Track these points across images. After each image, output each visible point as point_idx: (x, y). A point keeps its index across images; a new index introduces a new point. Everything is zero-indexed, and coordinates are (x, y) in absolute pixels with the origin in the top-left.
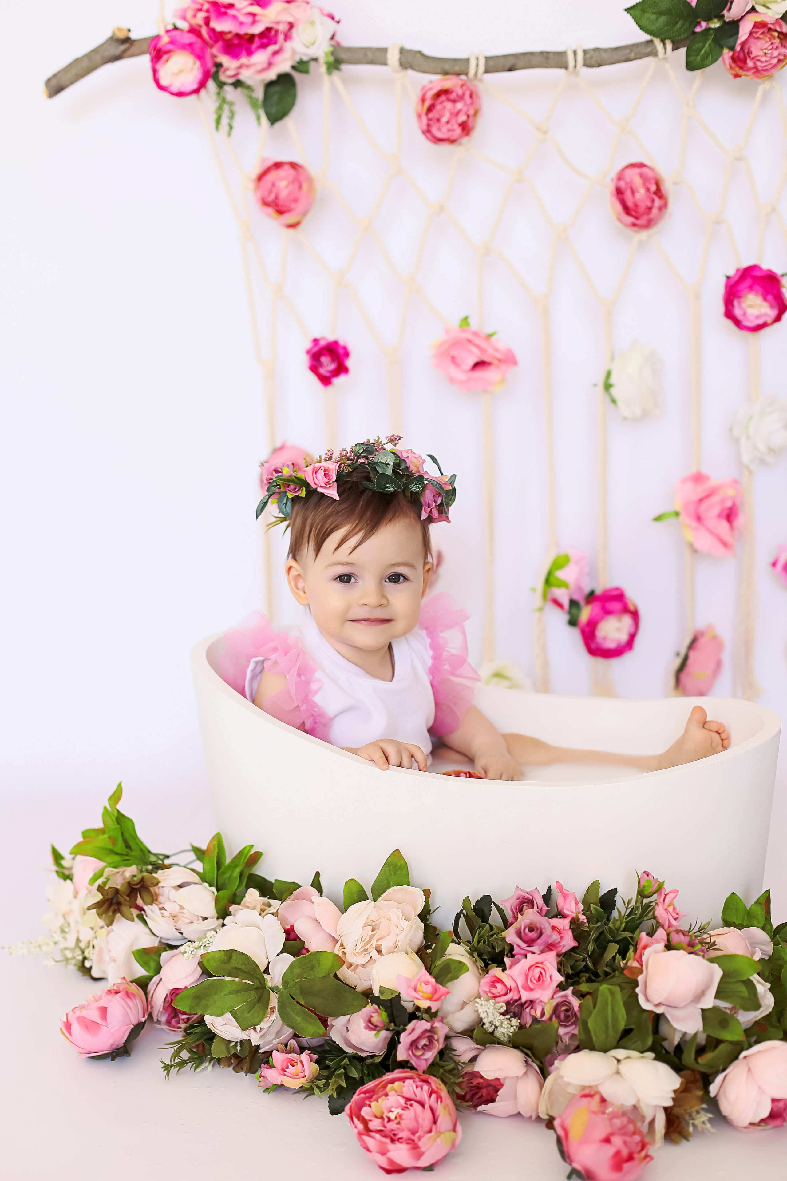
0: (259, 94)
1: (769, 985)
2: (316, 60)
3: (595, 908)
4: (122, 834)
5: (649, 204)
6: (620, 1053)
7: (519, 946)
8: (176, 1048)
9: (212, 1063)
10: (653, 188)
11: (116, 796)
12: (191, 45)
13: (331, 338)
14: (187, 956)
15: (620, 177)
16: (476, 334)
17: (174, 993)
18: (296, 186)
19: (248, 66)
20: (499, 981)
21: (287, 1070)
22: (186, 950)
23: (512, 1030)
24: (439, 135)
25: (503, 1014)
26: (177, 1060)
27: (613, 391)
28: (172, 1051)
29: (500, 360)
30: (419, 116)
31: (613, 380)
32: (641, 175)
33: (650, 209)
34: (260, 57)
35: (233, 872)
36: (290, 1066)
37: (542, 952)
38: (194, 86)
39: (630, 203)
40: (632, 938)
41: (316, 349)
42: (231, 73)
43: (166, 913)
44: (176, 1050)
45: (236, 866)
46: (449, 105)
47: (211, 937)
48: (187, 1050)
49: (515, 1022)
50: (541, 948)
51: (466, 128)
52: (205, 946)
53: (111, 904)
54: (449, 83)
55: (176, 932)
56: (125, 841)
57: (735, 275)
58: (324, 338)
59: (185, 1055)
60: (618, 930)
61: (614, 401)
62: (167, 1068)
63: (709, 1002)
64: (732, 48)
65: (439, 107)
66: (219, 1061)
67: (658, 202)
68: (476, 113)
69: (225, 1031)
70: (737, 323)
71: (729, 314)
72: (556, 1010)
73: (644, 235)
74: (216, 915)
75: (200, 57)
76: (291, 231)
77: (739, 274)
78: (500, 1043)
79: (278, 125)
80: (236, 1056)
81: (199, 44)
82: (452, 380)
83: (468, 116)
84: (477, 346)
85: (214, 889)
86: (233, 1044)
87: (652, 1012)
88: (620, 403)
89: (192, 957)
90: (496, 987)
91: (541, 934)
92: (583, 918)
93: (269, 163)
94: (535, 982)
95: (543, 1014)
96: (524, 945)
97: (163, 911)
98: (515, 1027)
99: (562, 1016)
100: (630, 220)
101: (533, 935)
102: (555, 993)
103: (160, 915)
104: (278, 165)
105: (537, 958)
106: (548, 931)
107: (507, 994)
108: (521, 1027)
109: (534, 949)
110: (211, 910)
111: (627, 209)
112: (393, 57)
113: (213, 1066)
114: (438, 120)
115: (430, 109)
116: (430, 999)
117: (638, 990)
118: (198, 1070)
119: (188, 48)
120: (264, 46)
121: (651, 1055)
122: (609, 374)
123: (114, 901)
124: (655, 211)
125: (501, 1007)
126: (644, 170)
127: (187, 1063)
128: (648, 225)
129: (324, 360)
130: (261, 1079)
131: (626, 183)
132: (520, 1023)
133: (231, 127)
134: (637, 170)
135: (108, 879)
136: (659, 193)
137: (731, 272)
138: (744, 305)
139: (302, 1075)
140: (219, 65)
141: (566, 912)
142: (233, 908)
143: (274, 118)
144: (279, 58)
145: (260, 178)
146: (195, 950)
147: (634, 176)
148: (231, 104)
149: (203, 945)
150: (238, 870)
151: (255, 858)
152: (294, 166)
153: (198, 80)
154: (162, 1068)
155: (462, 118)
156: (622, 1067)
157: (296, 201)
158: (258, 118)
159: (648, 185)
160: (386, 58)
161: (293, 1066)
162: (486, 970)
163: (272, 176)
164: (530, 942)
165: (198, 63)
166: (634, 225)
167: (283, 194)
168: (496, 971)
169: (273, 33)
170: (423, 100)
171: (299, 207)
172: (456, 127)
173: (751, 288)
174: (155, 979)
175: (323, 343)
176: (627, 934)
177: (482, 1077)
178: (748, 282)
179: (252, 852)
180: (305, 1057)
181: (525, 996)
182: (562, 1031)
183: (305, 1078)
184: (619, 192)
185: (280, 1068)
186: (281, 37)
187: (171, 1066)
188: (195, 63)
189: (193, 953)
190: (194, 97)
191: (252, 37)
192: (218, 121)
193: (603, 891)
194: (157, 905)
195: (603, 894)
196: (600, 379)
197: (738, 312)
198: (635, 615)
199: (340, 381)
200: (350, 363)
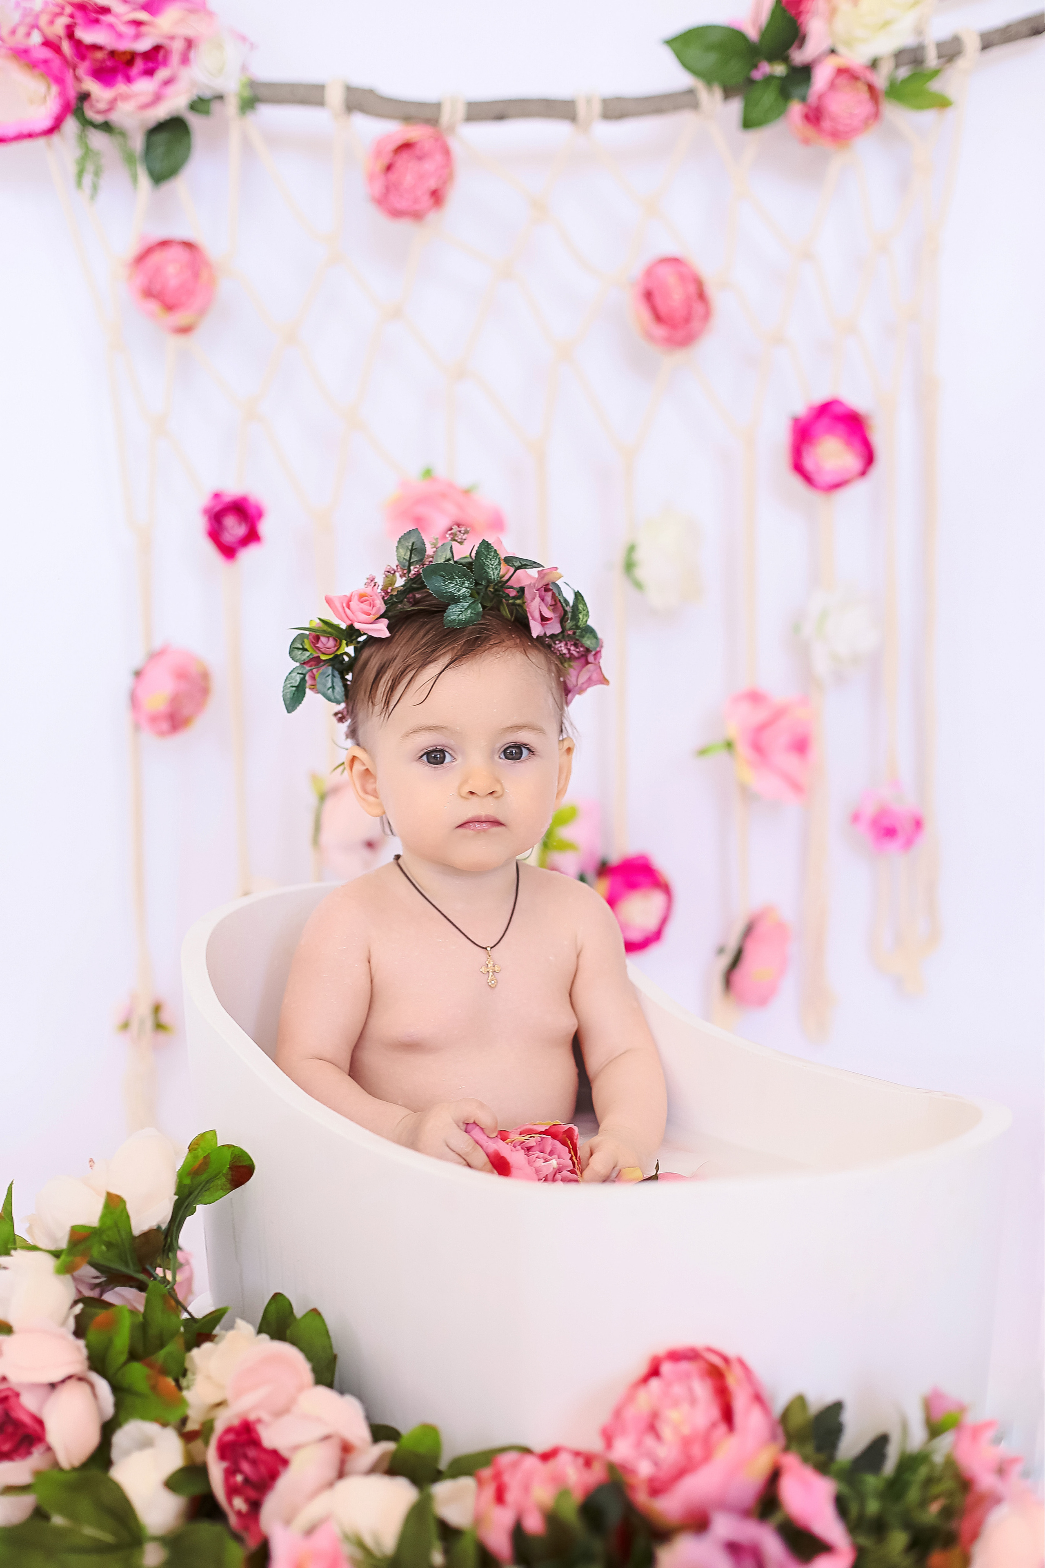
0: (138, 143)
2: (220, 97)
5: (688, 310)
10: (693, 289)
12: (45, 63)
13: (237, 492)
15: (649, 273)
16: (449, 486)
18: (191, 273)
19: (125, 98)
24: (400, 205)
27: (636, 571)
29: (483, 525)
30: (373, 177)
31: (637, 557)
32: (677, 274)
33: (689, 317)
34: (144, 87)
38: (47, 123)
39: (663, 309)
41: (217, 507)
42: (102, 106)
46: (413, 165)
51: (437, 197)
54: (414, 133)
57: (805, 415)
58: (227, 493)
61: (638, 585)
64: (803, 99)
65: (400, 166)
67: (699, 309)
68: (450, 178)
70: (808, 479)
71: (798, 467)
73: (679, 355)
75: (57, 81)
76: (180, 338)
77: (813, 412)
79: (165, 186)
81: (56, 62)
83: (440, 182)
84: (453, 503)
88: (646, 588)
93: (152, 241)
100: (660, 331)
104: (164, 244)
111: (658, 317)
112: (335, 97)
114: (400, 184)
115: (389, 168)
119: (41, 66)
120: (149, 72)
122: (632, 549)
124: (694, 322)
126: (680, 267)
128: (687, 341)
129: (229, 522)
131: (657, 285)
133: (96, 187)
134: (672, 268)
136: (701, 296)
137: (801, 411)
138: (817, 455)
140: (85, 96)
143: (159, 177)
144: (171, 90)
145: (139, 260)
147: (669, 275)
148: (97, 154)
152: (188, 245)
153: (53, 116)
155: (432, 184)
157: (190, 293)
158: (135, 178)
159: (686, 285)
160: (323, 97)
163: (157, 257)
165: (55, 89)
166: (667, 339)
167: (173, 283)
169: (161, 54)
170: (379, 155)
171: (194, 302)
172: (423, 194)
173: (829, 430)
175: (226, 499)
178: (825, 421)
184: (649, 296)
186: (175, 59)
188: (49, 88)
190: (41, 142)
191: (131, 58)
192: (80, 174)
196: (618, 558)
197: (809, 464)
198: (665, 888)
199: (248, 555)
200: (265, 527)
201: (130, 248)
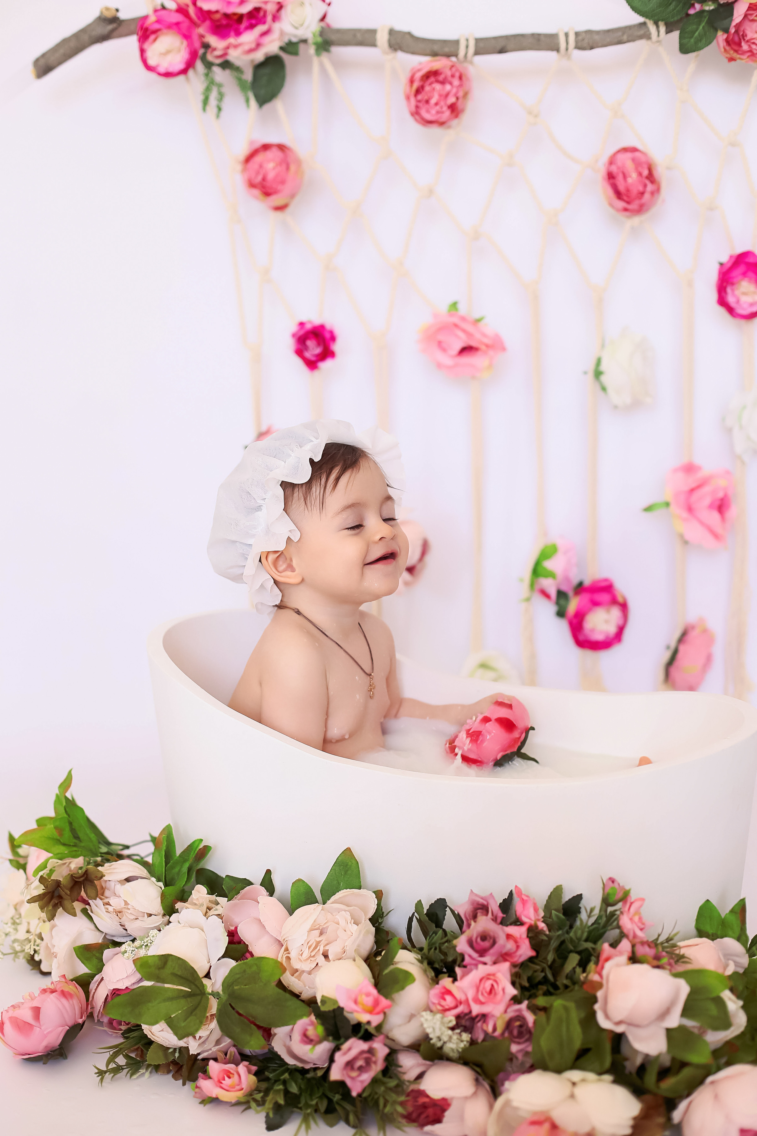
0: (248, 76)
1: (741, 1003)
2: (305, 41)
3: (556, 915)
4: (71, 824)
5: (641, 189)
6: (575, 1075)
7: (470, 956)
8: (111, 1053)
9: (150, 1070)
10: (646, 172)
11: (66, 784)
12: (177, 24)
13: (317, 321)
14: (127, 955)
15: (612, 161)
16: (463, 319)
17: (115, 993)
18: (284, 167)
19: (236, 47)
20: (449, 992)
21: (223, 1082)
22: (126, 950)
23: (462, 1045)
24: (428, 117)
25: (453, 1029)
26: (112, 1066)
27: (603, 378)
28: (107, 1056)
29: (487, 346)
30: (408, 98)
31: (603, 367)
32: (634, 160)
33: (642, 193)
34: (248, 38)
35: (182, 867)
36: (226, 1078)
37: (495, 963)
38: (181, 66)
39: (622, 188)
40: (593, 949)
41: (302, 332)
42: (218, 53)
43: (110, 909)
44: (112, 1055)
45: (185, 861)
46: (438, 86)
47: (153, 936)
48: (123, 1055)
49: (466, 1037)
50: (494, 958)
51: (455, 110)
52: (147, 945)
53: (52, 898)
54: (439, 63)
55: (121, 929)
56: (73, 831)
57: (728, 262)
58: (310, 322)
59: (121, 1060)
60: (579, 939)
61: (604, 389)
62: (101, 1073)
63: (674, 1021)
64: (726, 30)
65: (427, 88)
66: (157, 1068)
67: (650, 187)
68: (466, 95)
69: (162, 1038)
70: (731, 310)
71: (722, 302)
72: (509, 1025)
73: (636, 220)
74: (162, 912)
75: (187, 37)
76: (278, 214)
77: (733, 260)
78: (449, 1059)
79: (267, 107)
80: (174, 1062)
81: (186, 23)
82: (440, 366)
83: (457, 98)
84: (464, 331)
85: (161, 884)
86: (171, 1050)
87: (611, 1032)
88: (610, 390)
89: (132, 956)
90: (445, 999)
91: (494, 943)
92: (542, 925)
93: (257, 145)
94: (486, 994)
95: (495, 1029)
96: (475, 955)
97: (108, 906)
98: (465, 1043)
99: (515, 1032)
100: (621, 204)
101: (486, 944)
102: (508, 1006)
103: (104, 910)
104: (266, 147)
105: (489, 969)
106: (502, 940)
107: (456, 1007)
108: (473, 1042)
109: (487, 959)
110: (156, 906)
111: (619, 194)
112: (382, 38)
113: (151, 1072)
114: (427, 102)
115: (418, 92)
116: (371, 1012)
117: (597, 1007)
118: (135, 1077)
119: (175, 27)
120: (251, 27)
121: (608, 1078)
122: (599, 362)
123: (56, 894)
124: (647, 196)
125: (450, 1021)
126: (637, 154)
127: (123, 1069)
128: (640, 210)
129: (311, 343)
130: (197, 1090)
131: (618, 168)
132: (471, 1038)
133: (219, 109)
134: (629, 155)
135: (52, 871)
136: (651, 177)
137: (725, 258)
138: (737, 292)
139: (238, 1087)
140: (206, 46)
141: (524, 919)
142: (178, 905)
143: (263, 100)
144: (267, 39)
145: (249, 159)
146: (136, 950)
147: (626, 161)
148: (220, 86)
149: (145, 945)
150: (187, 865)
151: (204, 852)
152: (281, 147)
153: (185, 60)
154: (96, 1073)
155: (452, 100)
156: (578, 1091)
157: (283, 182)
158: (247, 101)
159: (640, 169)
160: (375, 40)
161: (229, 1077)
162: (436, 980)
163: (259, 158)
164: (482, 952)
165: (185, 43)
166: (626, 210)
167: (271, 176)
168: (446, 981)
169: (261, 14)
170: (412, 81)
171: (286, 189)
172: (445, 108)
173: (744, 274)
174: (97, 978)
175: (308, 326)
176: (589, 945)
177: (428, 1096)
178: (742, 268)
179: (201, 846)
180: (242, 1068)
181: (476, 1009)
182: (514, 1048)
183: (242, 1092)
184: (611, 177)
185: (216, 1079)
186: (269, 18)
187: (105, 1072)
188: (182, 43)
189: (133, 953)
190: (181, 78)
191: (240, 18)
192: (206, 102)
193: (567, 896)
194: (101, 899)
195: (567, 899)
196: (591, 367)
197: (731, 299)
198: (624, 607)
199: (326, 365)
200: (337, 347)
201: (243, 150)
